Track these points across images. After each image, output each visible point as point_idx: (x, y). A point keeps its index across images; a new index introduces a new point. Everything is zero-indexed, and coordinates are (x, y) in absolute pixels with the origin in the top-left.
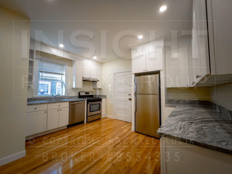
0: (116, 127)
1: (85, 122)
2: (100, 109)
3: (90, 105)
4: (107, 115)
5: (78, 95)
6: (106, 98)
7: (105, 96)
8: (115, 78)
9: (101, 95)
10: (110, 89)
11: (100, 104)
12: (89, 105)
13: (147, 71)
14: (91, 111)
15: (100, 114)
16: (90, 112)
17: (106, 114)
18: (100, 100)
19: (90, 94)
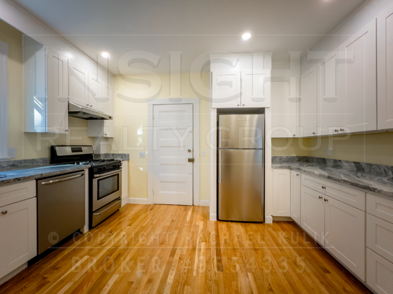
0: (173, 221)
1: (86, 229)
2: (118, 188)
3: (98, 181)
4: (132, 198)
5: (46, 155)
6: (128, 160)
7: (125, 155)
8: (153, 115)
9: (112, 152)
10: (140, 140)
11: (118, 175)
12: (95, 181)
13: (242, 107)
14: (100, 196)
15: (119, 199)
16: (99, 199)
17: (129, 196)
18: (117, 166)
19: (85, 151)
